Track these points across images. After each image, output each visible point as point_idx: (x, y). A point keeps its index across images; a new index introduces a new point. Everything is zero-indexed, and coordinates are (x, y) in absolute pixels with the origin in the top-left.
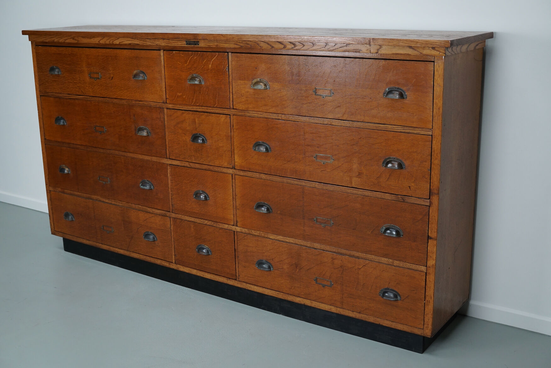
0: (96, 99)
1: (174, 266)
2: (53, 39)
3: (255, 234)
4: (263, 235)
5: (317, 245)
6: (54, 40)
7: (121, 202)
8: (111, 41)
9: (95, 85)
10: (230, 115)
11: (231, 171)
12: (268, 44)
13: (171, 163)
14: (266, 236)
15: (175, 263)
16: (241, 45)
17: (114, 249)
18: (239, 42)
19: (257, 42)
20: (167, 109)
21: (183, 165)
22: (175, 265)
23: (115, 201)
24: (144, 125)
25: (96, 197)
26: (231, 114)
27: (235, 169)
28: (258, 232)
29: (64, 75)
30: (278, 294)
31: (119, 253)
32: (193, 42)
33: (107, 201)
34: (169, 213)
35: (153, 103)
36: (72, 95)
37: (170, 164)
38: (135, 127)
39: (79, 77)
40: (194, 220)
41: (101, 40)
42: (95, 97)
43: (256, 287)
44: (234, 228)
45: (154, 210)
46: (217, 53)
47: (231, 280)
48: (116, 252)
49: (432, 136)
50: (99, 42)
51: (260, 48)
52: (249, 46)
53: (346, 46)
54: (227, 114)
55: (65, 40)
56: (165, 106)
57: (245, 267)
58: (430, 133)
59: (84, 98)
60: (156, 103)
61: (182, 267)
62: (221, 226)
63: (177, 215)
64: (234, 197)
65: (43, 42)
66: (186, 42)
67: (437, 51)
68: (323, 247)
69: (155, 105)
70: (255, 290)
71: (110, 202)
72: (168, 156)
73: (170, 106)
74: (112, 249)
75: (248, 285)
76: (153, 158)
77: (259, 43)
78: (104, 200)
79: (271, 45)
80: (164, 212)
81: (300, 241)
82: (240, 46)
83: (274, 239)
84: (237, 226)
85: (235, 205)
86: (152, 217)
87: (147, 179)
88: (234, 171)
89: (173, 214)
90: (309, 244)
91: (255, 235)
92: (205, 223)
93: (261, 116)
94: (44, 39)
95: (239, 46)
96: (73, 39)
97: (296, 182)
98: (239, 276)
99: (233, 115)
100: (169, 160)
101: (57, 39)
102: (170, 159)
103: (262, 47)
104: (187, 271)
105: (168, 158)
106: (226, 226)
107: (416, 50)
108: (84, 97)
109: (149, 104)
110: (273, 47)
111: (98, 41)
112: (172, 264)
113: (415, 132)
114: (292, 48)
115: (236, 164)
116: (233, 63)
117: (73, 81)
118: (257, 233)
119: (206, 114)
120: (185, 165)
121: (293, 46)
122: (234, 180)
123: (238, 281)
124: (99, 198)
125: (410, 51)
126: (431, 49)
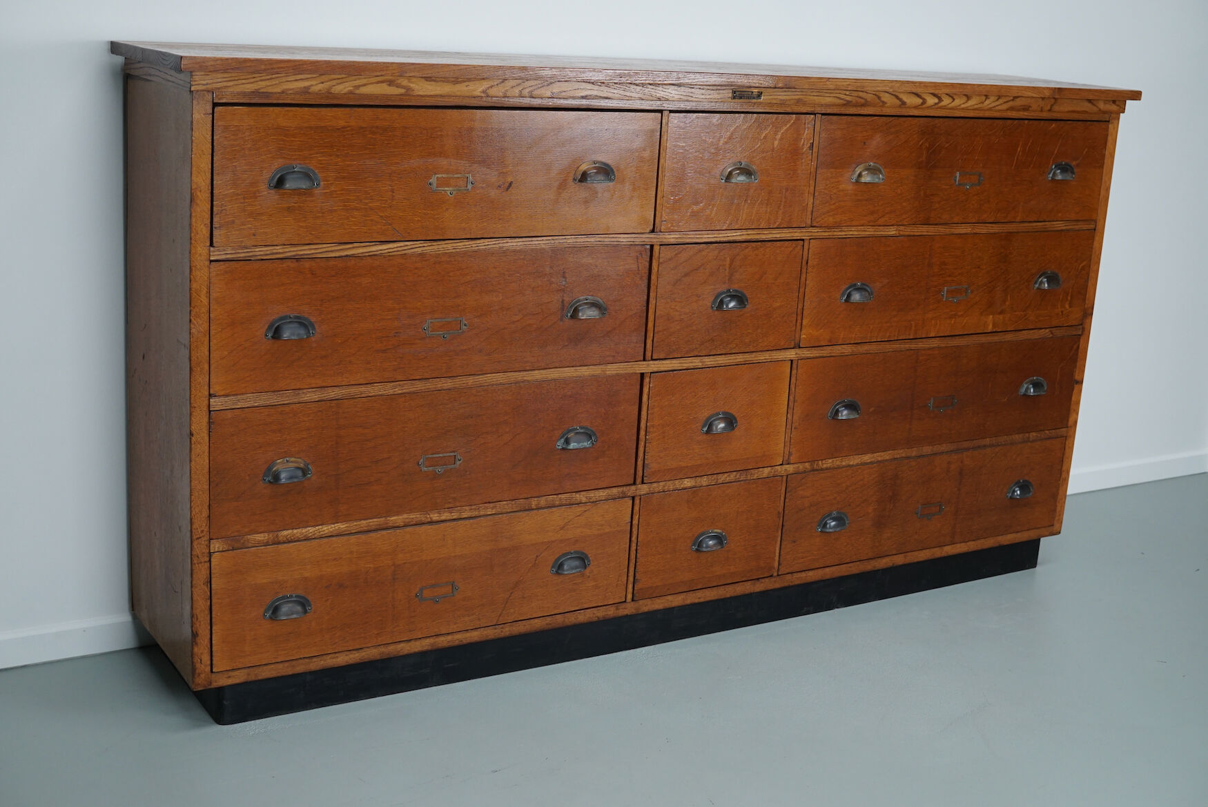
0: (445, 246)
1: (629, 609)
2: (306, 84)
3: (825, 466)
4: (838, 463)
5: (927, 450)
6: (312, 85)
7: (492, 505)
8: (527, 90)
9: (447, 209)
10: (803, 240)
11: (791, 354)
12: (897, 97)
13: (655, 370)
14: (844, 463)
15: (633, 600)
16: (848, 98)
17: (450, 638)
18: (845, 94)
19: (877, 93)
20: (661, 245)
21: (686, 366)
22: (632, 603)
23: (473, 507)
24: (591, 293)
25: (405, 516)
26: (803, 238)
27: (800, 348)
28: (830, 461)
29: (333, 189)
30: (850, 567)
31: (465, 642)
32: (750, 93)
33: (445, 516)
34: (633, 488)
35: (626, 236)
36: (355, 245)
37: (651, 373)
38: (563, 301)
39: (393, 191)
40: (696, 483)
41: (491, 87)
42: (444, 242)
43: (811, 573)
44: (781, 470)
45: (592, 494)
46: (794, 116)
47: (763, 580)
48: (457, 643)
49: (1095, 230)
50: (484, 92)
51: (881, 104)
52: (863, 101)
53: (1013, 100)
54: (799, 238)
55: (358, 87)
56: (657, 240)
57: (795, 542)
58: (1093, 226)
59: (405, 248)
60: (633, 236)
61: (649, 602)
62: (756, 474)
63: (655, 485)
64: (791, 404)
65: (256, 93)
66: (734, 92)
67: (1118, 105)
68: (937, 448)
69: (632, 240)
70: (809, 580)
71: (455, 516)
72: (649, 354)
73: (672, 238)
74: (443, 642)
75: (796, 575)
76: (610, 366)
77: (882, 95)
78: (435, 517)
79: (900, 100)
80: (620, 489)
81: (901, 451)
82: (845, 100)
83: (857, 465)
84: (788, 464)
85: (789, 421)
86: (585, 511)
87: (582, 424)
88: (798, 351)
89: (645, 486)
90: (914, 452)
91: (822, 469)
92: (720, 481)
93: (864, 233)
94: (264, 83)
95: (845, 102)
96: (390, 85)
97: (907, 346)
98: (779, 564)
99: (810, 239)
100: (651, 362)
101: (323, 83)
102: (652, 360)
103: (886, 103)
104: (661, 607)
105: (650, 359)
106: (767, 471)
107: (1094, 105)
108: (402, 244)
109: (613, 240)
110: (904, 103)
111: (481, 89)
112: (624, 605)
113: (1077, 227)
114: (936, 104)
115: (802, 336)
116: (823, 135)
117: (366, 204)
118: (829, 463)
119: (754, 244)
120: (691, 364)
121: (936, 100)
122: (794, 372)
123: (775, 577)
124: (415, 516)
125: (1087, 106)
126: (1111, 103)
